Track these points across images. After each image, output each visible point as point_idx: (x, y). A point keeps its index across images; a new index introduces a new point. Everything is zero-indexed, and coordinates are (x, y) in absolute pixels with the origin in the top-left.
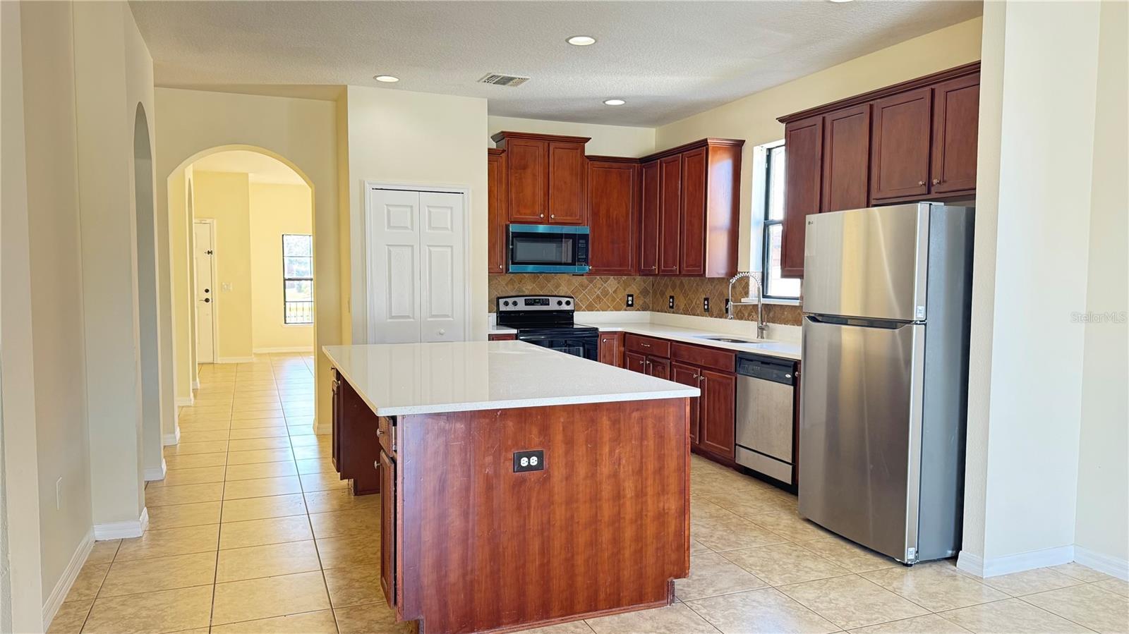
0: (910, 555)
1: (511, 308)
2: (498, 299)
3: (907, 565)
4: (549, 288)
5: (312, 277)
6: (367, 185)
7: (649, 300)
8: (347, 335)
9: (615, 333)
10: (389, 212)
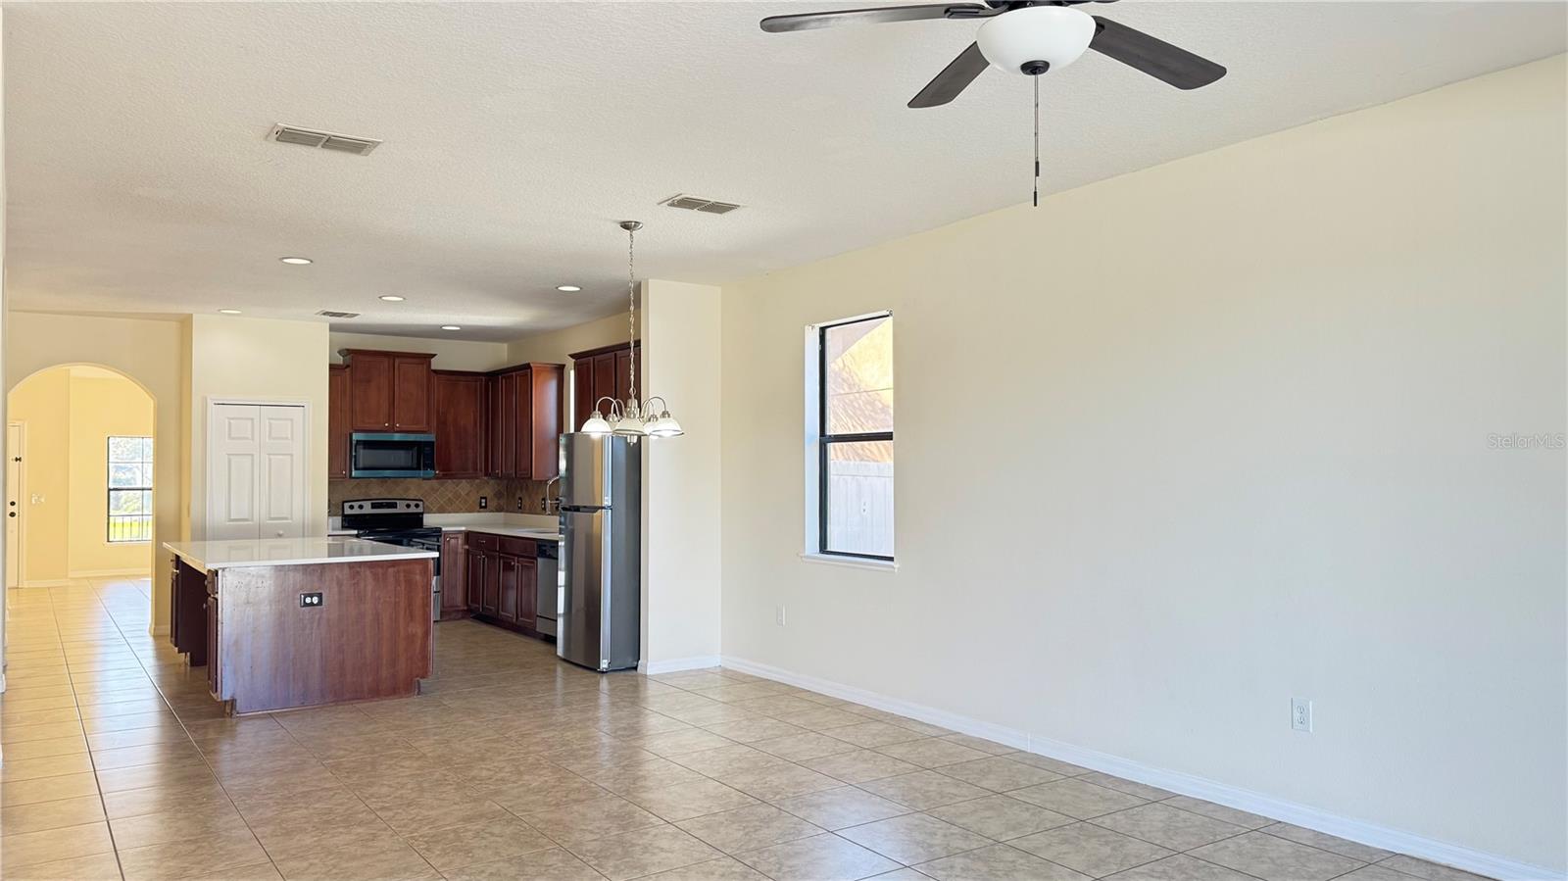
0: (604, 664)
1: (356, 511)
2: (344, 502)
3: (603, 672)
4: (397, 492)
5: (151, 486)
6: (209, 401)
7: (502, 502)
8: (186, 534)
9: (460, 532)
10: (230, 423)
